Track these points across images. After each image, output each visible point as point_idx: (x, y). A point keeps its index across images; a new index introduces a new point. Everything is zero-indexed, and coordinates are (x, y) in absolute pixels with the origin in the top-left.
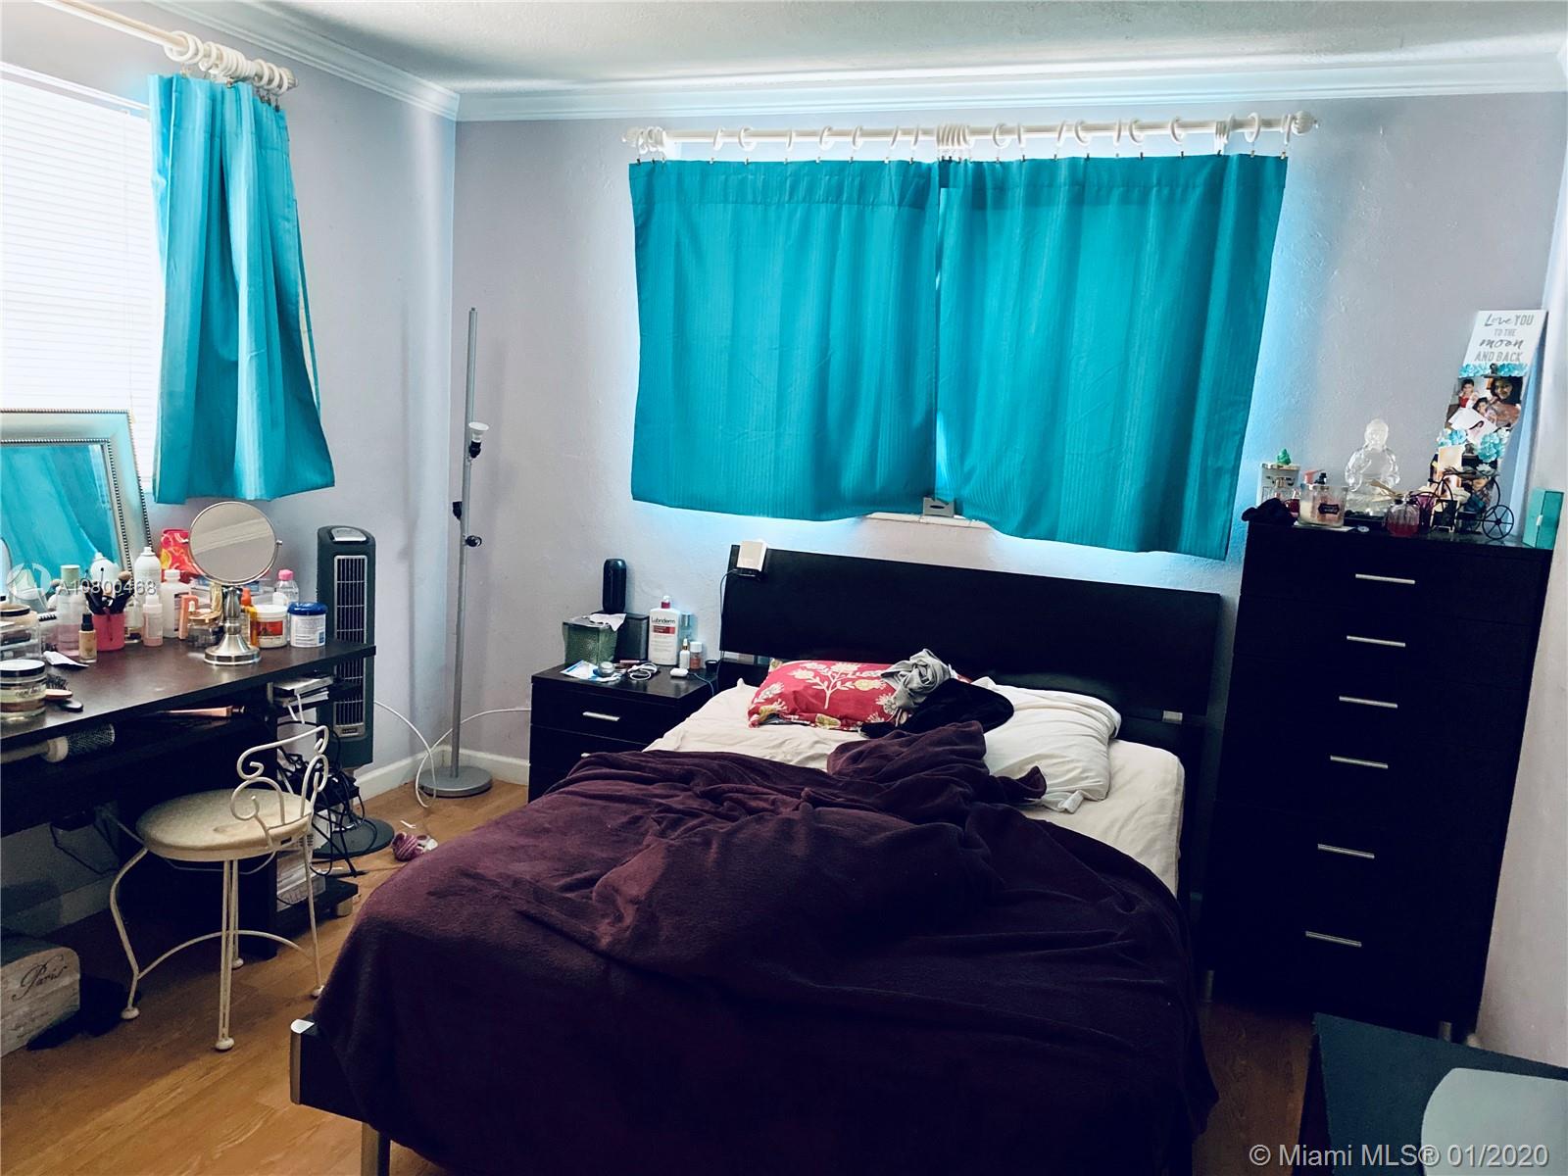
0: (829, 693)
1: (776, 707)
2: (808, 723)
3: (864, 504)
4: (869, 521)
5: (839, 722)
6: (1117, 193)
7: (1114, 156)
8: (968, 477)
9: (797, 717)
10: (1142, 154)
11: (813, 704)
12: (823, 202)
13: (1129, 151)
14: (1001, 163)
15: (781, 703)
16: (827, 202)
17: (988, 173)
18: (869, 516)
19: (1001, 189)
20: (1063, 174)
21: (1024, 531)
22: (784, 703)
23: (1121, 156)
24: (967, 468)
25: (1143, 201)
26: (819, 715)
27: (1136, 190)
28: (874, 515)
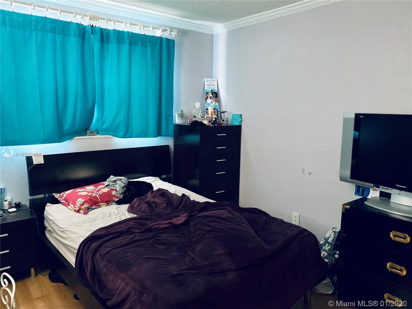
0: (98, 196)
1: (86, 206)
2: (99, 207)
3: (71, 135)
4: (74, 140)
5: (106, 204)
6: (140, 43)
7: (138, 33)
8: (104, 123)
9: (95, 206)
10: (145, 33)
11: (96, 201)
12: (49, 32)
13: (142, 32)
14: (107, 29)
15: (86, 204)
16: (51, 32)
17: (104, 32)
18: (74, 138)
19: (108, 37)
20: (126, 36)
21: (125, 136)
22: (87, 204)
23: (139, 33)
24: (104, 120)
25: (146, 46)
26: (100, 203)
27: (144, 43)
28: (75, 138)
